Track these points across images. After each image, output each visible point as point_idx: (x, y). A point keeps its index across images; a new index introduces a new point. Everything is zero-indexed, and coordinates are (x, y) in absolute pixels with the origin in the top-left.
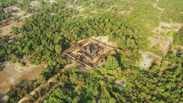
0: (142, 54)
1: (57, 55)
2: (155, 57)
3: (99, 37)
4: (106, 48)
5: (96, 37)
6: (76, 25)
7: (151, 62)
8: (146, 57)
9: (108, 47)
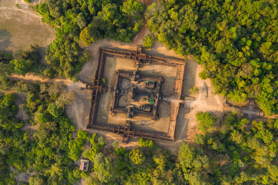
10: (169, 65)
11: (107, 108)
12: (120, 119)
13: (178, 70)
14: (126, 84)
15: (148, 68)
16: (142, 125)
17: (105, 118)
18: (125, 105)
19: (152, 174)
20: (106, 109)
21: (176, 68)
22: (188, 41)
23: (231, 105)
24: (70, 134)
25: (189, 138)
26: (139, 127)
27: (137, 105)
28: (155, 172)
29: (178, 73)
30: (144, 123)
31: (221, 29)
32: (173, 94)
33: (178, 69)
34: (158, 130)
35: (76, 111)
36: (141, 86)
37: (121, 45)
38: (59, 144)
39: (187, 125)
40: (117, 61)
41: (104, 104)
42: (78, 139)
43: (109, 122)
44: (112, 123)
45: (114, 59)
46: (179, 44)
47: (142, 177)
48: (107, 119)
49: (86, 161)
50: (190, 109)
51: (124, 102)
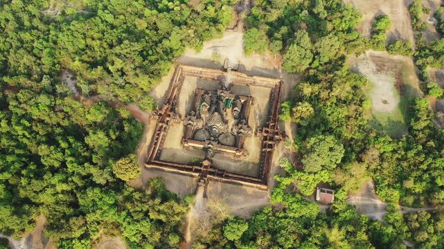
0: (357, 65)
1: (137, 196)
2: (392, 61)
3: (207, 45)
4: (254, 83)
5: (198, 49)
6: (102, 21)
7: (392, 84)
8: (375, 73)
9: (258, 79)
10: (182, 83)
11: (235, 161)
12: (253, 145)
13: (190, 75)
14: (202, 135)
15: (182, 108)
16: (260, 117)
17: (251, 165)
18: (232, 138)
19: (327, 99)
20: (238, 164)
21: (186, 77)
22: (153, 58)
23: (236, 26)
24: (277, 214)
25: (276, 67)
26: (263, 121)
27: (233, 122)
28: (324, 94)
29: (192, 74)
30: (257, 117)
31: (145, 25)
32: (220, 81)
33: (188, 75)
34: (267, 100)
35: (239, 207)
36: (206, 118)
37: (145, 142)
38: (294, 233)
39: (260, 68)
40: (168, 147)
41: (230, 166)
42: (284, 200)
43: (257, 161)
44: (258, 157)
45: (164, 150)
46: (156, 66)
47: (333, 113)
48: (253, 163)
49: (318, 191)
50: (239, 65)
51: (228, 139)
